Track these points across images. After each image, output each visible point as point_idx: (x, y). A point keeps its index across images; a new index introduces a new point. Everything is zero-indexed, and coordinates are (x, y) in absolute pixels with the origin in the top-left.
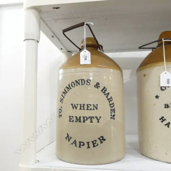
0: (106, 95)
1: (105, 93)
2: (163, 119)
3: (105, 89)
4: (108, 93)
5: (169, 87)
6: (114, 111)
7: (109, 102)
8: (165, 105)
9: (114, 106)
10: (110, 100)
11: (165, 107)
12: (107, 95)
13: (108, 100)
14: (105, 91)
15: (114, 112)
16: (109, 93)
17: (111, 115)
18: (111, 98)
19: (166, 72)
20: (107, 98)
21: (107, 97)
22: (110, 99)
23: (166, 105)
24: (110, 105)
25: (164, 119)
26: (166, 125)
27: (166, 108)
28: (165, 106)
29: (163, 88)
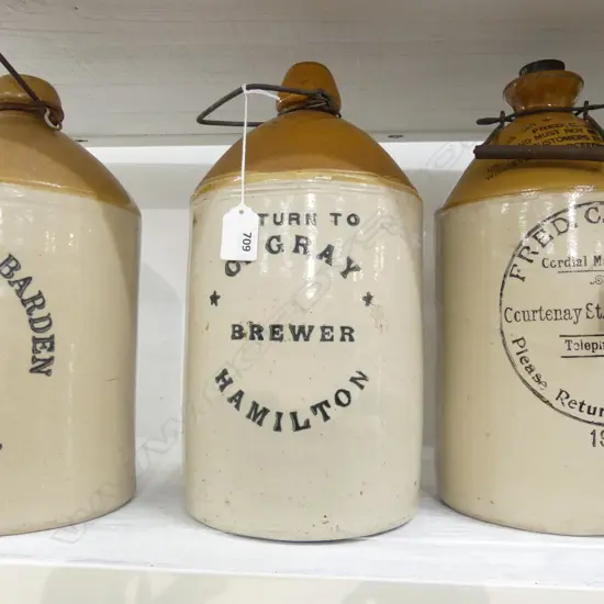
0: (17, 286)
1: (12, 280)
2: (224, 380)
3: (13, 264)
4: (28, 280)
5: (248, 262)
6: (48, 345)
7: (29, 312)
8: (234, 326)
9: (50, 325)
10: (34, 303)
11: (234, 337)
12: (21, 286)
13: (24, 302)
14: (12, 269)
15: (51, 349)
16: (30, 278)
17: (34, 360)
18: (40, 295)
19: (242, 206)
20: (20, 297)
21: (20, 293)
22: (33, 299)
23: (237, 329)
24: (32, 321)
25: (227, 377)
26: (231, 400)
27: (237, 338)
28: (234, 332)
29: (233, 268)
